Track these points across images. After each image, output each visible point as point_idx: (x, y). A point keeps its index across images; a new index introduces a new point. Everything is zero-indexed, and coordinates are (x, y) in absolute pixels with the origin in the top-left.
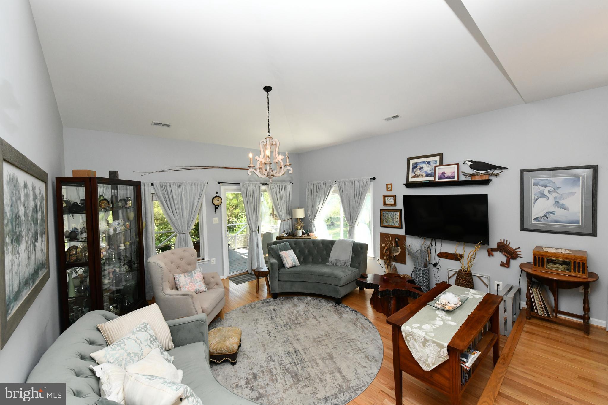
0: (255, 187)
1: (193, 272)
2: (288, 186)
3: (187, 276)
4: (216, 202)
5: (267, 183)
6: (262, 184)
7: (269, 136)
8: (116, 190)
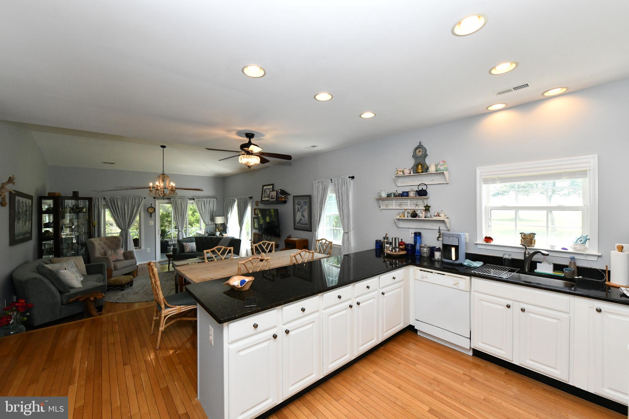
0: (183, 201)
1: (117, 250)
2: (212, 200)
3: (112, 251)
4: (150, 210)
5: (194, 198)
6: (189, 199)
7: (163, 173)
8: (77, 202)
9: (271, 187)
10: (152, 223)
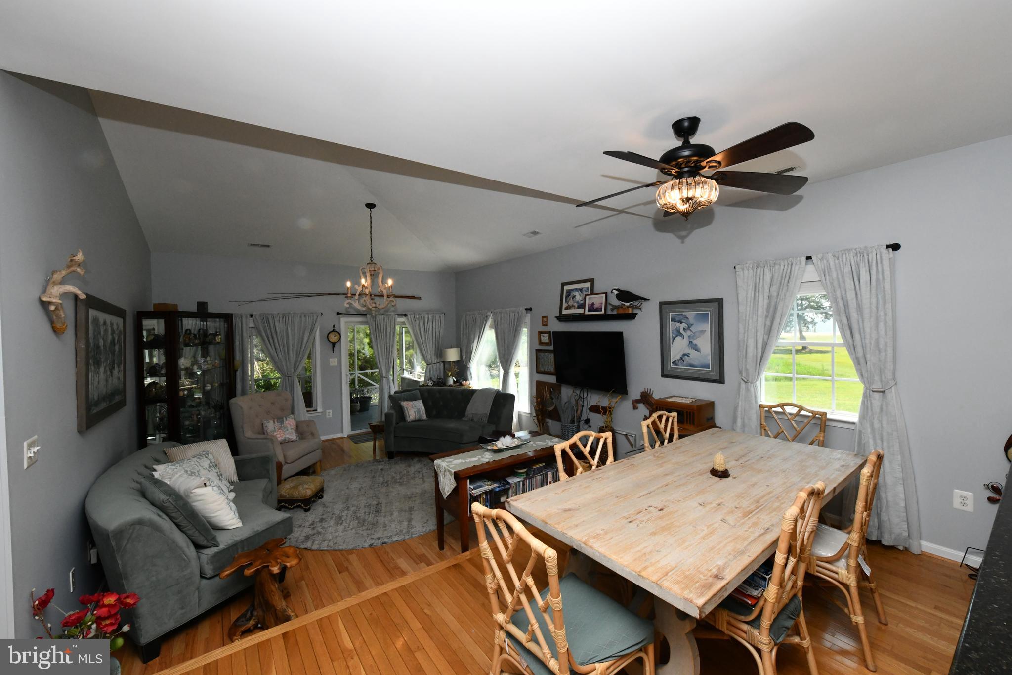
0: (387, 319)
1: (284, 419)
2: (437, 318)
3: (276, 423)
4: (333, 338)
5: (407, 313)
6: (398, 315)
7: (372, 261)
8: (205, 323)
9: (588, 285)
10: (333, 362)
